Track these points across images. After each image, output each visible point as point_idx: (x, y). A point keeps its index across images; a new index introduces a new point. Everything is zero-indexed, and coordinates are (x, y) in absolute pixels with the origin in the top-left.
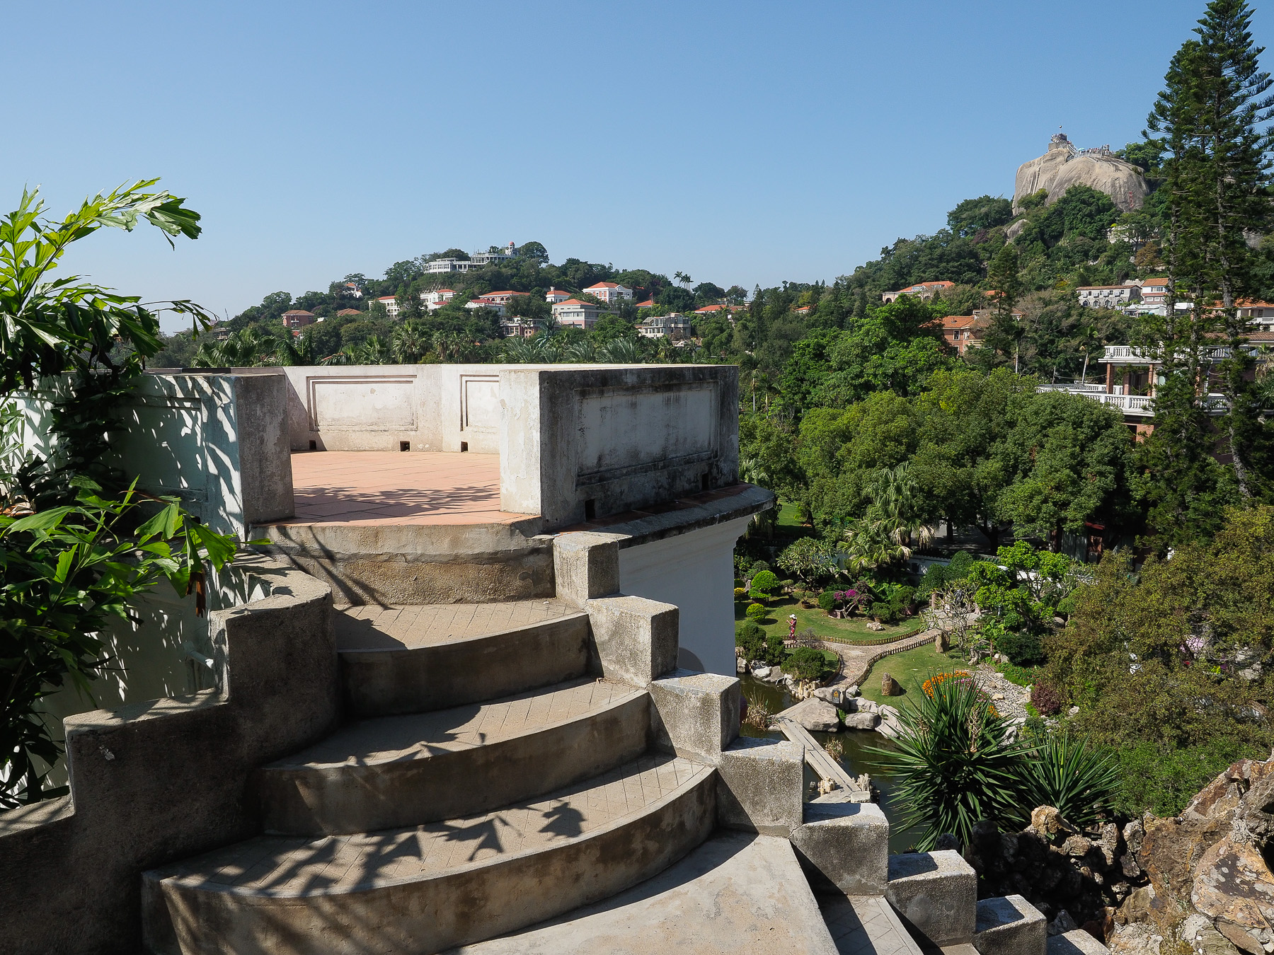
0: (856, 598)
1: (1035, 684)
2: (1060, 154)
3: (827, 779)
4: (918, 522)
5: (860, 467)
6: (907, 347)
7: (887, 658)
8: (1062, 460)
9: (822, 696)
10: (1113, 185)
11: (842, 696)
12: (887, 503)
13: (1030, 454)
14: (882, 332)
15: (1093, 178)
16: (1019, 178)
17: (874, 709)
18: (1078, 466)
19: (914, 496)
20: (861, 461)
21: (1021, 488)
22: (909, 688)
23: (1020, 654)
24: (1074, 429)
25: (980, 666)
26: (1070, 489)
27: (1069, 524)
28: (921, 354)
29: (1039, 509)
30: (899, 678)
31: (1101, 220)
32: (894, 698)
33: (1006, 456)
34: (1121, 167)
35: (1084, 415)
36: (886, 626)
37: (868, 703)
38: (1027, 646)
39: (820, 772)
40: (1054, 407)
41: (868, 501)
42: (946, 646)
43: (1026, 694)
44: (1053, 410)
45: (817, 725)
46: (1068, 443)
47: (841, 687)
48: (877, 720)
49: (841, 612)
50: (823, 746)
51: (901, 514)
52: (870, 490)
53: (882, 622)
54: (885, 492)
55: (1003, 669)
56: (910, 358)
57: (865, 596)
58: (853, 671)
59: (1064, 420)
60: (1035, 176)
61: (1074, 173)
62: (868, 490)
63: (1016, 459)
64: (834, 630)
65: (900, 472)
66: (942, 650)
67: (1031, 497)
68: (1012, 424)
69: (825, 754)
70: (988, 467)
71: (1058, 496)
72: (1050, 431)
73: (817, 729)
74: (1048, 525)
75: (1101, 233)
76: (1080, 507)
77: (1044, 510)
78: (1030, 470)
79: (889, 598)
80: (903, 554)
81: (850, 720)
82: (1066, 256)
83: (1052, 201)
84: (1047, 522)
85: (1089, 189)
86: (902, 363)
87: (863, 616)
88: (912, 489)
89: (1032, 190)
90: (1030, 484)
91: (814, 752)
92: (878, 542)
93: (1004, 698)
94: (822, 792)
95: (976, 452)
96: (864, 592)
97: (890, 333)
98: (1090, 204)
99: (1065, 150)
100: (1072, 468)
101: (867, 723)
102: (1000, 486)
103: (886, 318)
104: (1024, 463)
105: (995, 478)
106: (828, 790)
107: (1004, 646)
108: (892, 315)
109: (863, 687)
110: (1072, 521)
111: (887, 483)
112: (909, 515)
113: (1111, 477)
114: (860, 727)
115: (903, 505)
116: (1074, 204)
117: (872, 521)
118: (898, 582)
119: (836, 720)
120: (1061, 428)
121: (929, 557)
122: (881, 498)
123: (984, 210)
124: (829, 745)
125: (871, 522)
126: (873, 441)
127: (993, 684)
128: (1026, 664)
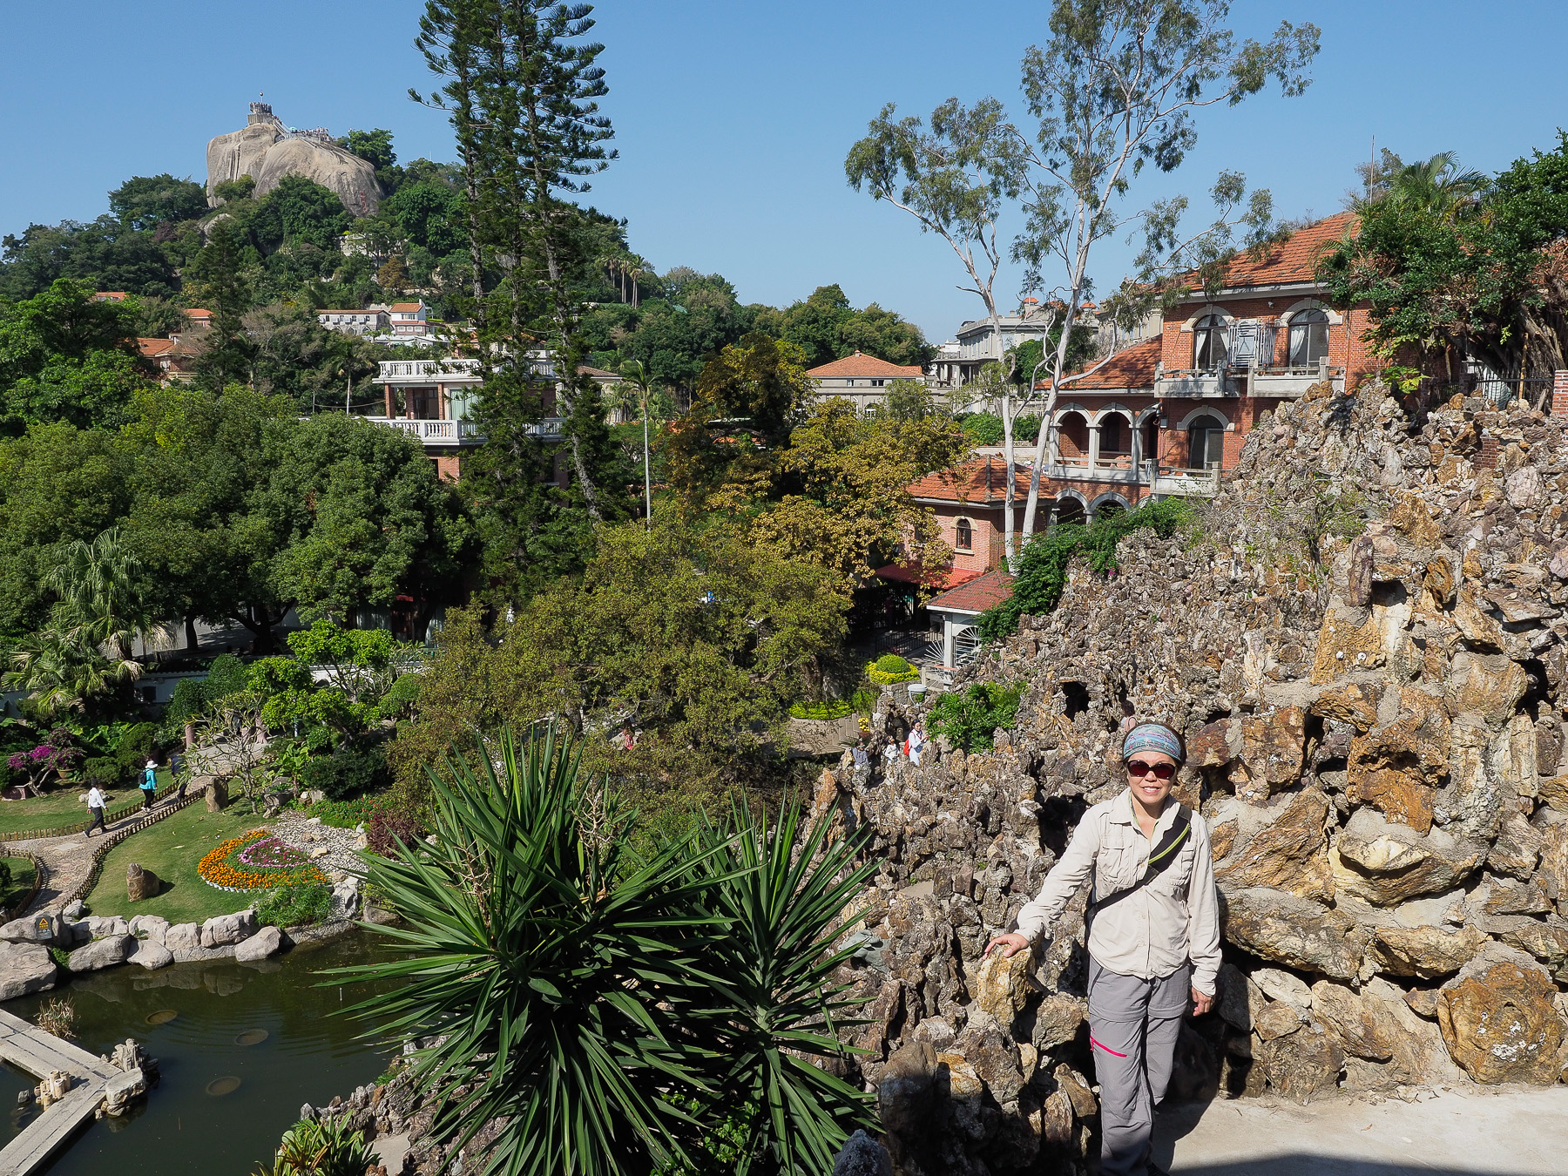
0: (52, 759)
1: (367, 821)
2: (265, 131)
3: (51, 1076)
4: (147, 618)
5: (28, 543)
6: (80, 365)
7: (128, 841)
8: (355, 506)
9: (14, 935)
10: (340, 181)
11: (56, 924)
12: (88, 596)
13: (307, 503)
14: (33, 340)
15: (313, 168)
16: (212, 157)
17: (121, 929)
18: (377, 513)
19: (134, 580)
20: (29, 533)
21: (301, 551)
22: (175, 877)
23: (340, 783)
24: (364, 463)
25: (282, 816)
26: (371, 545)
27: (376, 593)
28: (104, 376)
29: (332, 578)
30: (156, 867)
31: (330, 225)
32: (152, 900)
33: (272, 508)
34: (346, 159)
35: (374, 444)
36: (113, 793)
37: (108, 922)
38: (350, 770)
39: (34, 1067)
40: (331, 435)
41: (52, 597)
42: (223, 800)
43: (359, 838)
44: (332, 439)
45: (12, 988)
46: (359, 482)
47: (52, 909)
48: (130, 944)
49: (27, 789)
50: (33, 1021)
51: (116, 610)
52: (53, 577)
53: (106, 787)
54: (81, 577)
55: (319, 811)
56: (86, 381)
57: (68, 752)
58: (67, 880)
59: (348, 452)
60: (234, 156)
61: (287, 158)
62: (51, 578)
63: (288, 511)
64: (15, 820)
65: (106, 544)
66: (217, 807)
67: (318, 564)
68: (273, 463)
69: (39, 1033)
70: (248, 527)
71: (358, 557)
72: (331, 468)
73: (14, 994)
74: (347, 598)
75: (332, 242)
76: (388, 569)
77: (339, 577)
78: (310, 525)
79: (113, 747)
80: (127, 673)
81: (77, 960)
82: (290, 269)
83: (262, 193)
84: (345, 595)
85: (309, 182)
86: (74, 390)
87: (69, 786)
88: (131, 569)
89: (232, 174)
90: (314, 544)
91: (17, 1038)
92: (80, 661)
93: (328, 852)
94: (45, 1103)
95: (228, 505)
96: (66, 746)
97: (47, 341)
98: (313, 202)
99: (271, 127)
100: (369, 517)
101: (110, 955)
102: (271, 552)
103: (36, 318)
104: (301, 516)
105: (261, 541)
106: (57, 1095)
107: (316, 778)
108: (47, 314)
109: (92, 899)
110: (377, 589)
111: (83, 563)
112: (129, 612)
113: (420, 524)
114: (99, 965)
115: (117, 595)
116: (292, 199)
117: (65, 629)
118: (124, 720)
119: (52, 968)
120: (346, 462)
121: (170, 674)
122: (77, 587)
123: (165, 194)
124: (47, 1015)
125: (61, 631)
126: (49, 499)
127: (308, 837)
128: (351, 794)
